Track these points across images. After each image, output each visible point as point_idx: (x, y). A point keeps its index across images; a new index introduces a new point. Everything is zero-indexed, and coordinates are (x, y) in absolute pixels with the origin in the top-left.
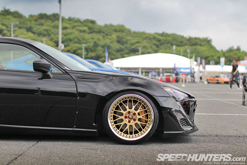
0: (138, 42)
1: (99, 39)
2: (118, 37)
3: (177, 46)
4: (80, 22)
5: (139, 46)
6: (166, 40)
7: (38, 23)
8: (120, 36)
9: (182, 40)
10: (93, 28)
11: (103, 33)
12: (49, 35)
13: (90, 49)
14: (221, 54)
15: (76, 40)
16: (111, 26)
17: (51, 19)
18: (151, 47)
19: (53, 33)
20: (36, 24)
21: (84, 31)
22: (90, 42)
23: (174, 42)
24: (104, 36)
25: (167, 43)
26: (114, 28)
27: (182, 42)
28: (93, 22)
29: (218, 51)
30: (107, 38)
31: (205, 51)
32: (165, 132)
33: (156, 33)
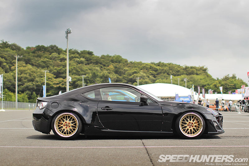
0: (135, 73)
1: (97, 70)
2: (116, 67)
3: (174, 75)
4: (78, 53)
5: (137, 77)
6: (163, 70)
7: (36, 55)
8: (117, 66)
9: (179, 69)
10: (90, 59)
11: (101, 64)
12: (48, 67)
13: (89, 80)
14: (217, 81)
15: (74, 71)
16: (108, 56)
17: (48, 51)
18: (149, 77)
19: (51, 64)
20: (34, 56)
21: (82, 62)
22: (89, 73)
23: (171, 71)
24: (101, 67)
25: (164, 73)
26: (111, 59)
27: (178, 71)
28: (90, 53)
29: (214, 80)
30: (105, 69)
31: (201, 79)
32: (208, 133)
33: (152, 63)
